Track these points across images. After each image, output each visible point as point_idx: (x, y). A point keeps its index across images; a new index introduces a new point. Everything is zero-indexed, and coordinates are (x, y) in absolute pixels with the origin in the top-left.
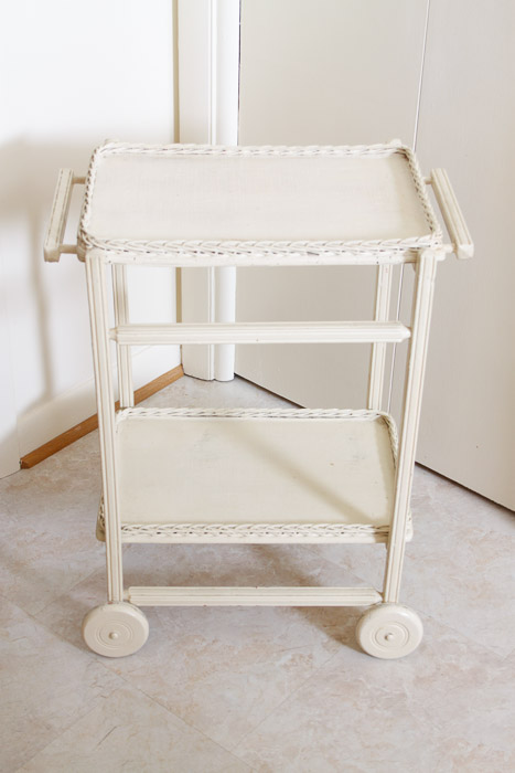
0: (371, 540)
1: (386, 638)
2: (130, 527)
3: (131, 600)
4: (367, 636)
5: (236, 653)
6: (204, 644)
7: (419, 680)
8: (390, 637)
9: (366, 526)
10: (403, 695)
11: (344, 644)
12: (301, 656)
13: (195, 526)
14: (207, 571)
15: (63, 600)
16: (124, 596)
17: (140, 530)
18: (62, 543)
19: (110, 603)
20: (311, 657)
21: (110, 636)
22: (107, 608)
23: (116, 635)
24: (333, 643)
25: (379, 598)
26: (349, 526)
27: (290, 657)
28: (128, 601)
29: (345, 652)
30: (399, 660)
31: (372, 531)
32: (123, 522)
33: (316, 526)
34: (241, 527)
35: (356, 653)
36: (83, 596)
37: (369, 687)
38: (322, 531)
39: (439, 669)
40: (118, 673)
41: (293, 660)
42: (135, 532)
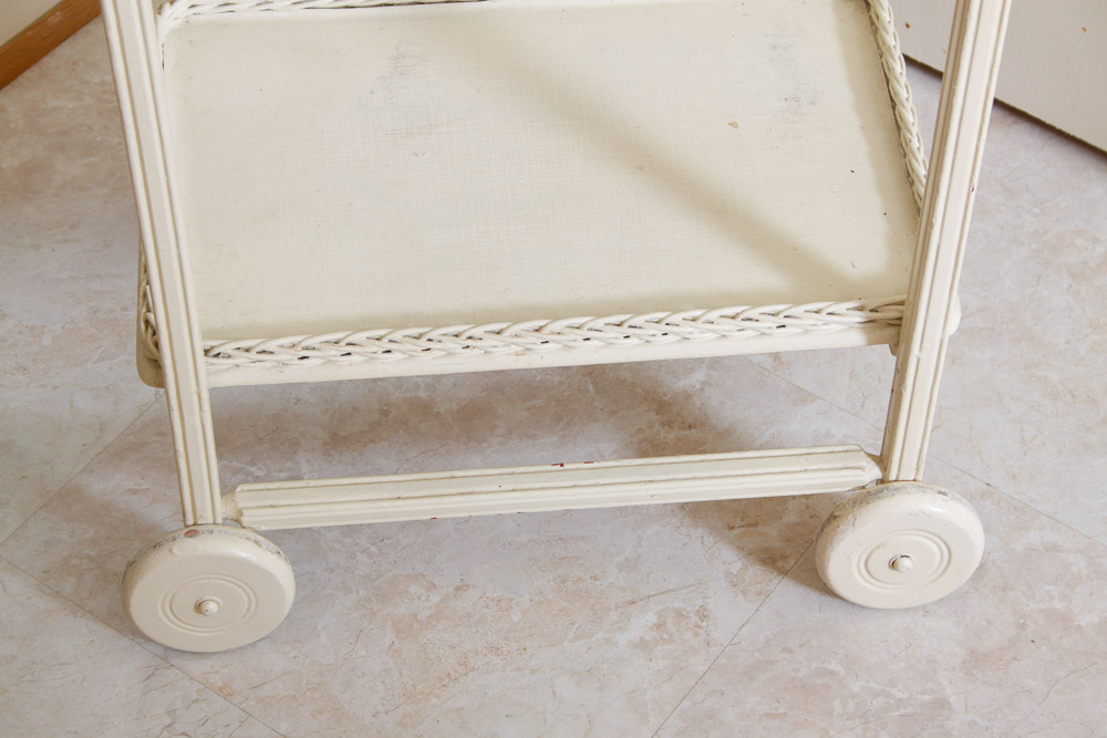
0: (857, 338)
1: (893, 565)
2: (228, 348)
3: (245, 520)
4: (844, 561)
5: (516, 616)
6: (435, 598)
7: (975, 661)
8: (905, 563)
9: (842, 307)
10: (941, 704)
11: (784, 573)
12: (679, 615)
13: (398, 335)
14: (423, 394)
15: (65, 500)
16: (223, 509)
17: (253, 355)
18: (47, 341)
19: (191, 533)
20: (703, 614)
21: (199, 608)
22: (185, 548)
23: (212, 607)
24: (756, 572)
25: (875, 472)
26: (798, 310)
27: (652, 618)
28: (237, 522)
29: (787, 594)
30: (925, 610)
31: (858, 317)
32: (206, 335)
33: (714, 315)
34: (517, 328)
35: (815, 597)
36: (116, 486)
37: (855, 687)
38: (728, 325)
39: (1023, 627)
40: (226, 693)
41: (659, 626)
42: (242, 359)
